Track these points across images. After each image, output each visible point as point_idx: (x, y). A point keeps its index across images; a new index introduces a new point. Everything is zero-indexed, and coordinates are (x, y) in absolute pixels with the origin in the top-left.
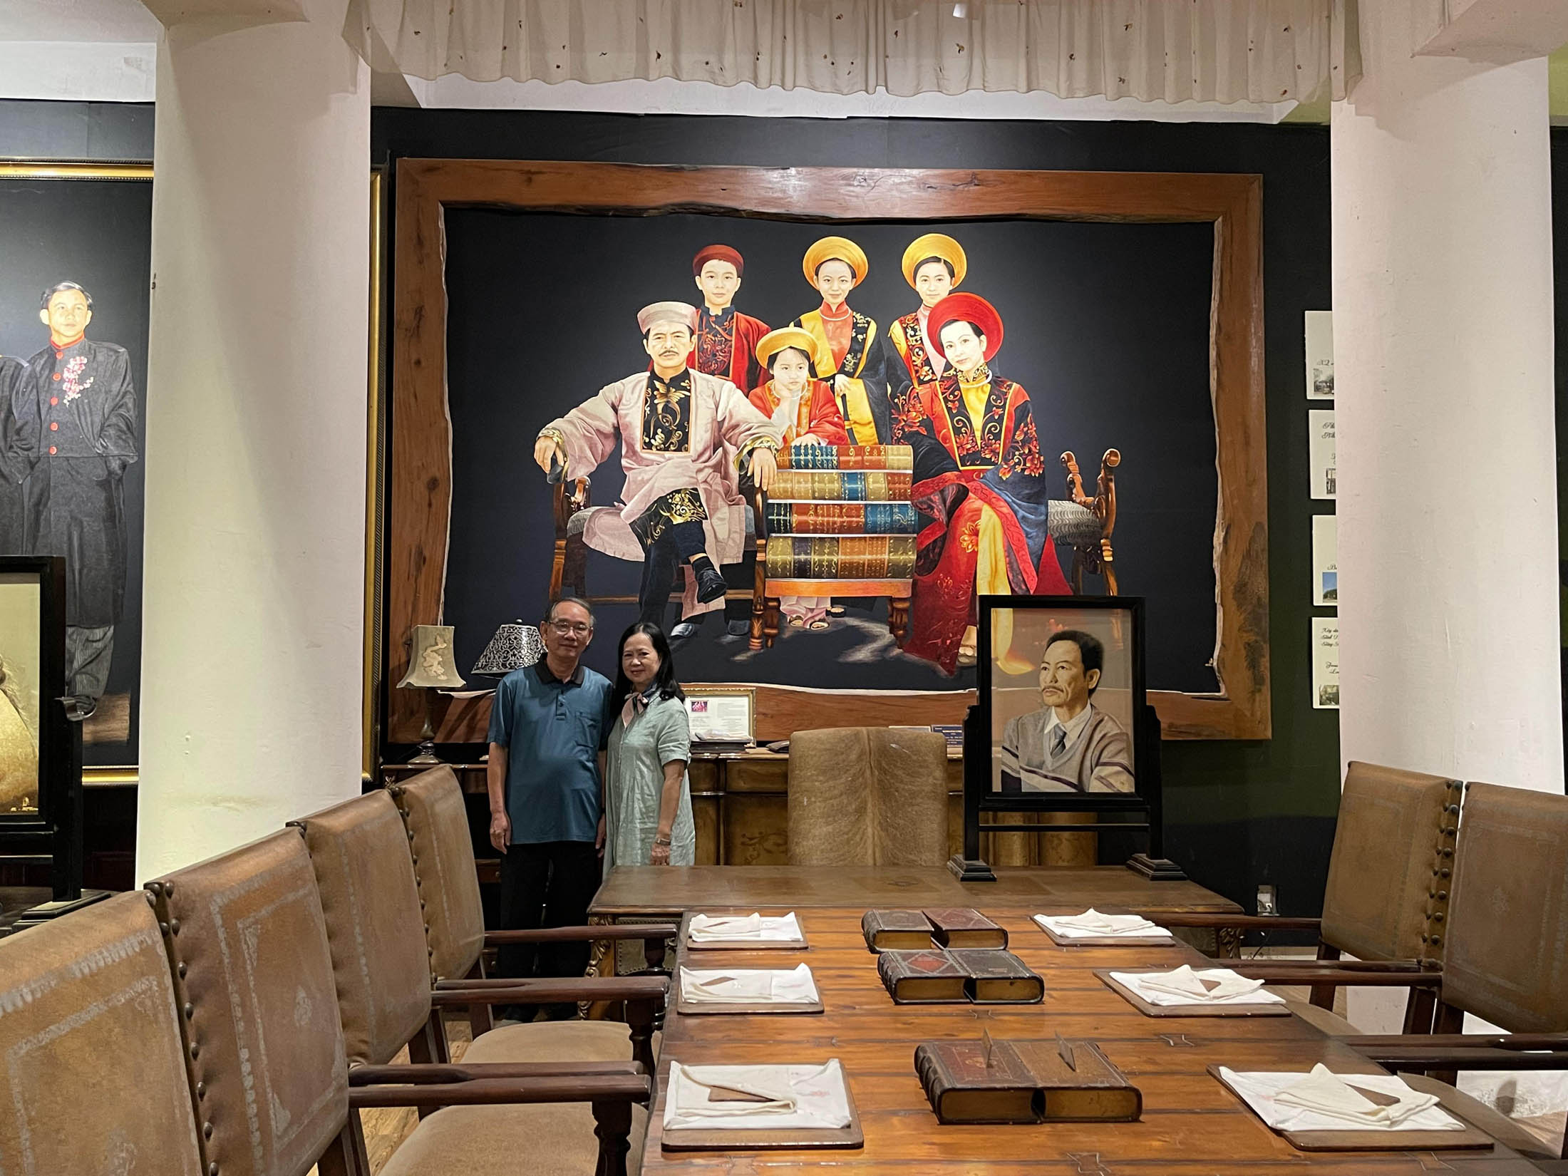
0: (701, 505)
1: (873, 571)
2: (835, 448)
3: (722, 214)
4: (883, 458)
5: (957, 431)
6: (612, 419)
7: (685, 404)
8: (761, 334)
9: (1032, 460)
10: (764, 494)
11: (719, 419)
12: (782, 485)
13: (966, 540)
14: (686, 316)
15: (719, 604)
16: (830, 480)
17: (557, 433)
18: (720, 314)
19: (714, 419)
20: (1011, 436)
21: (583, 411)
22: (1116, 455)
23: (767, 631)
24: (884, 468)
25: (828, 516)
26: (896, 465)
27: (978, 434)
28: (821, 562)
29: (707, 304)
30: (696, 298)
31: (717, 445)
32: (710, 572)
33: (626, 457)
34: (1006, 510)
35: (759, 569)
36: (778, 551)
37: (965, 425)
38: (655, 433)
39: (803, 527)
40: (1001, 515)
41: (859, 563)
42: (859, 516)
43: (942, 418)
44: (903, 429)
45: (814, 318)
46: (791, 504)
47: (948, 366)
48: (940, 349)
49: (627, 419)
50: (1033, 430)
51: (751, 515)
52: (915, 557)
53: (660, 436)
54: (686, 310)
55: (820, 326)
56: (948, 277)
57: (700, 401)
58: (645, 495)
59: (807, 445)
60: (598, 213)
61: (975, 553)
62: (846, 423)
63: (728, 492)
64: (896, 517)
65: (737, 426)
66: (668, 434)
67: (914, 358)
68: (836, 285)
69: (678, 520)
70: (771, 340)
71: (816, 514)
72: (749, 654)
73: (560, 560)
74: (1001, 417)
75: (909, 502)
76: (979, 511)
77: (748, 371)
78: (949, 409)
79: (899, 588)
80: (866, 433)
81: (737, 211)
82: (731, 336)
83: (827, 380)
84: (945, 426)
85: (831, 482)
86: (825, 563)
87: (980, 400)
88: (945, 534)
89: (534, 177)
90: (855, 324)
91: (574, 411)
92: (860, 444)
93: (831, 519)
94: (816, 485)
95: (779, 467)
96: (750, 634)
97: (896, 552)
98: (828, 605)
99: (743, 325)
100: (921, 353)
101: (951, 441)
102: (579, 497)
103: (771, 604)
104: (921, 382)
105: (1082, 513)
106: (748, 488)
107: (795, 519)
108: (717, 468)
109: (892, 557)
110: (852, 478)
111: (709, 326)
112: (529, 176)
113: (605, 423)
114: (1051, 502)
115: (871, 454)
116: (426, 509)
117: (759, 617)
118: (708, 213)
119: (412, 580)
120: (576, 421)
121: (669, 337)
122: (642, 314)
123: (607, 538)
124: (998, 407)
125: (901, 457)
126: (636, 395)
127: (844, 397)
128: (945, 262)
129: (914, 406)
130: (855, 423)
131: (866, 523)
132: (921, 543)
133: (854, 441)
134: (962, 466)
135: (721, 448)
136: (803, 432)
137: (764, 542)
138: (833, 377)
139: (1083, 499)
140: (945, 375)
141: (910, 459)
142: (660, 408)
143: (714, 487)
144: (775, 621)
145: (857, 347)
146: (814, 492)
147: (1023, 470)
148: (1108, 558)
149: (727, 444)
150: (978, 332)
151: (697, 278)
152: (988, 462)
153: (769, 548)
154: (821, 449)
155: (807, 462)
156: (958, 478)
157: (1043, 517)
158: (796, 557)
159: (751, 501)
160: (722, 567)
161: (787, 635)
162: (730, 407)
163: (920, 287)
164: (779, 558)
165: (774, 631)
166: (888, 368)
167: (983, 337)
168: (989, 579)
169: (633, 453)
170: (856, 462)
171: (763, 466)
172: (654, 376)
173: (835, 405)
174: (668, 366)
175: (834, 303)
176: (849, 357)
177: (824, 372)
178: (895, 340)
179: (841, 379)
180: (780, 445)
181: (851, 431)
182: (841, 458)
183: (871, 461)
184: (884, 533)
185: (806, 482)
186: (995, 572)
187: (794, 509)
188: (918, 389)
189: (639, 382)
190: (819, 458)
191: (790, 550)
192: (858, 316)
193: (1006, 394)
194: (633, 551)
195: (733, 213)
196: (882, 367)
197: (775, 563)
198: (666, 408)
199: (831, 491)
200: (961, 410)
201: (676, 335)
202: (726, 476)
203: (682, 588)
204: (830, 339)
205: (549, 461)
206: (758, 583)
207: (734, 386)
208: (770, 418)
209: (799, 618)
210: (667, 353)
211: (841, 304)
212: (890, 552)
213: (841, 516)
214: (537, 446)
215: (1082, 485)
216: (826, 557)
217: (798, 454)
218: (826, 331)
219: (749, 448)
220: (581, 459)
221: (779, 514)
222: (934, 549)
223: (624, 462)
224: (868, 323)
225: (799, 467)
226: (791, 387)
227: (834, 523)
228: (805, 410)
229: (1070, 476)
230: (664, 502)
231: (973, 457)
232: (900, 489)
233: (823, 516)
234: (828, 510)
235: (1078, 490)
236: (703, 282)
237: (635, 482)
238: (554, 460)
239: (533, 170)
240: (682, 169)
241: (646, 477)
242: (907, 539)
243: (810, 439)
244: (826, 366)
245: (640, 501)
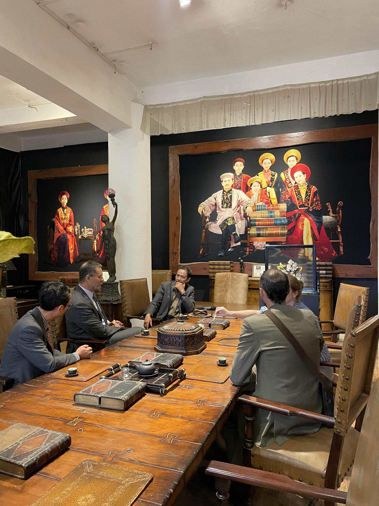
0: (235, 221)
1: (277, 235)
2: (267, 205)
3: (239, 151)
4: (279, 207)
5: (298, 199)
6: (215, 201)
7: (231, 197)
8: (249, 178)
9: (318, 206)
10: (250, 217)
11: (239, 200)
12: (254, 215)
13: (300, 227)
14: (231, 176)
15: (239, 244)
16: (265, 213)
17: (203, 205)
18: (239, 175)
19: (238, 200)
20: (312, 200)
21: (208, 200)
22: (342, 203)
23: (250, 250)
24: (279, 210)
25: (265, 222)
26: (282, 209)
27: (304, 200)
28: (263, 233)
29: (236, 173)
30: (233, 171)
31: (238, 206)
32: (237, 236)
33: (218, 210)
34: (311, 219)
35: (248, 235)
36: (253, 231)
37: (300, 198)
38: (224, 204)
39: (259, 225)
40: (310, 220)
41: (272, 233)
42: (273, 222)
43: (294, 196)
44: (284, 200)
45: (261, 174)
46: (256, 220)
47: (296, 183)
48: (293, 178)
49: (218, 201)
50: (318, 198)
51: (247, 223)
52: (287, 231)
53: (225, 205)
54: (231, 174)
55: (263, 176)
56: (296, 160)
57: (235, 196)
58: (222, 219)
59: (260, 205)
60: (211, 154)
61: (303, 230)
62: (270, 199)
63: (241, 217)
64: (282, 222)
65: (243, 201)
66: (227, 204)
67: (287, 181)
68: (267, 165)
69: (229, 224)
70: (251, 180)
71: (262, 222)
72: (246, 255)
73: (204, 234)
74: (310, 195)
75: (285, 218)
76: (304, 219)
77: (246, 188)
78: (296, 194)
79: (283, 239)
80: (275, 201)
81: (243, 149)
82: (241, 179)
83: (265, 188)
84: (295, 198)
85: (266, 213)
86: (264, 233)
87: (304, 191)
88: (295, 225)
89: (197, 147)
90: (272, 174)
91: (206, 200)
92: (273, 204)
93: (266, 223)
94: (262, 214)
95: (253, 211)
96: (246, 251)
97: (282, 230)
98: (265, 243)
99: (244, 177)
100: (289, 180)
101: (296, 201)
102: (208, 220)
103: (251, 243)
104: (289, 188)
105: (332, 219)
106: (246, 216)
107: (257, 223)
108: (238, 212)
109: (281, 231)
110: (271, 212)
111: (236, 178)
112: (196, 147)
113: (213, 203)
114: (323, 216)
115: (276, 206)
116: (176, 224)
117: (248, 247)
118: (236, 151)
119: (173, 239)
120: (207, 203)
121: (227, 181)
122: (221, 177)
123: (214, 229)
124: (309, 192)
125: (284, 207)
126: (220, 195)
127: (269, 192)
128: (295, 156)
129: (287, 194)
130: (272, 199)
131: (274, 223)
132: (289, 228)
133: (272, 203)
134: (300, 208)
135: (239, 207)
136: (259, 202)
137: (249, 229)
138: (266, 188)
139: (332, 215)
140: (295, 185)
141: (286, 207)
142: (225, 198)
143: (238, 216)
144: (252, 247)
145: (272, 180)
146: (262, 216)
147: (316, 208)
148: (339, 230)
149: (241, 206)
150: (304, 174)
151: (234, 167)
152: (306, 207)
153: (251, 230)
154: (263, 206)
155: (260, 209)
156: (298, 211)
157: (321, 220)
158: (257, 232)
159: (246, 219)
160: (240, 235)
161: (255, 251)
162: (242, 197)
163: (289, 164)
164: (253, 233)
165: (252, 250)
166: (280, 184)
167: (305, 175)
168: (306, 236)
169: (219, 209)
170: (272, 208)
171: (249, 210)
172: (224, 191)
173: (267, 195)
174: (227, 188)
175: (267, 169)
176: (270, 182)
177: (264, 187)
178: (282, 177)
179: (268, 188)
180: (253, 205)
181: (271, 201)
182: (269, 208)
183: (276, 208)
184: (279, 225)
185: (260, 214)
186: (308, 235)
187: (257, 220)
188: (288, 189)
189: (221, 192)
190: (263, 208)
191: (256, 231)
192: (273, 172)
193: (311, 189)
194: (220, 232)
195: (242, 150)
196: (279, 185)
197: (252, 234)
198: (227, 198)
199: (266, 216)
200: (299, 193)
201: (229, 181)
202: (240, 214)
203: (230, 240)
204: (266, 178)
205: (201, 212)
206: (248, 238)
207: (242, 191)
208: (251, 199)
209: (258, 247)
210: (227, 185)
211: (268, 170)
212: (281, 230)
213: (268, 222)
214: (199, 209)
215: (332, 212)
216: (264, 232)
217: (258, 207)
218: (265, 177)
219: (246, 206)
220: (208, 211)
221: (253, 222)
222: (292, 229)
223: (217, 211)
224: (275, 173)
225: (258, 210)
226: (256, 191)
227: (267, 224)
228: (259, 196)
229: (329, 209)
230: (226, 220)
231: (303, 206)
232: (283, 215)
233: (264, 222)
234: (265, 220)
235: (331, 213)
236: (235, 168)
237: (220, 216)
238: (202, 212)
239: (197, 145)
240: (230, 141)
241: (222, 214)
242: (285, 227)
243: (261, 203)
244: (264, 185)
245: (221, 220)
